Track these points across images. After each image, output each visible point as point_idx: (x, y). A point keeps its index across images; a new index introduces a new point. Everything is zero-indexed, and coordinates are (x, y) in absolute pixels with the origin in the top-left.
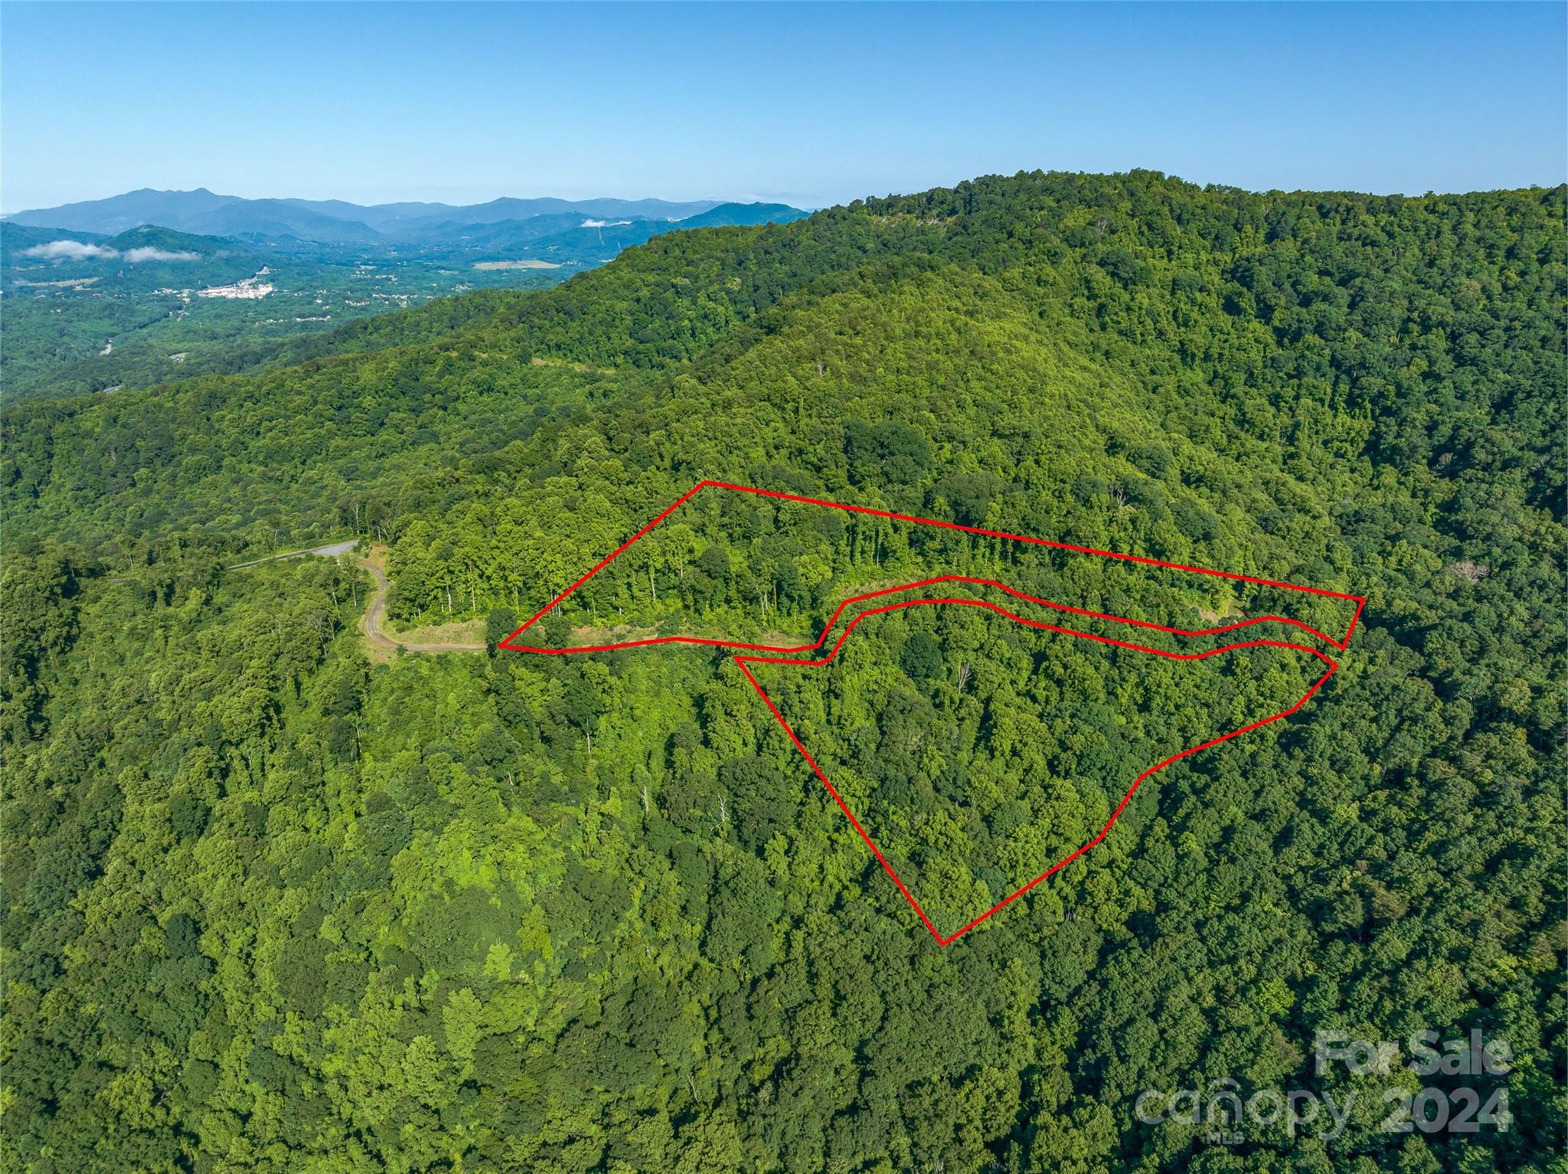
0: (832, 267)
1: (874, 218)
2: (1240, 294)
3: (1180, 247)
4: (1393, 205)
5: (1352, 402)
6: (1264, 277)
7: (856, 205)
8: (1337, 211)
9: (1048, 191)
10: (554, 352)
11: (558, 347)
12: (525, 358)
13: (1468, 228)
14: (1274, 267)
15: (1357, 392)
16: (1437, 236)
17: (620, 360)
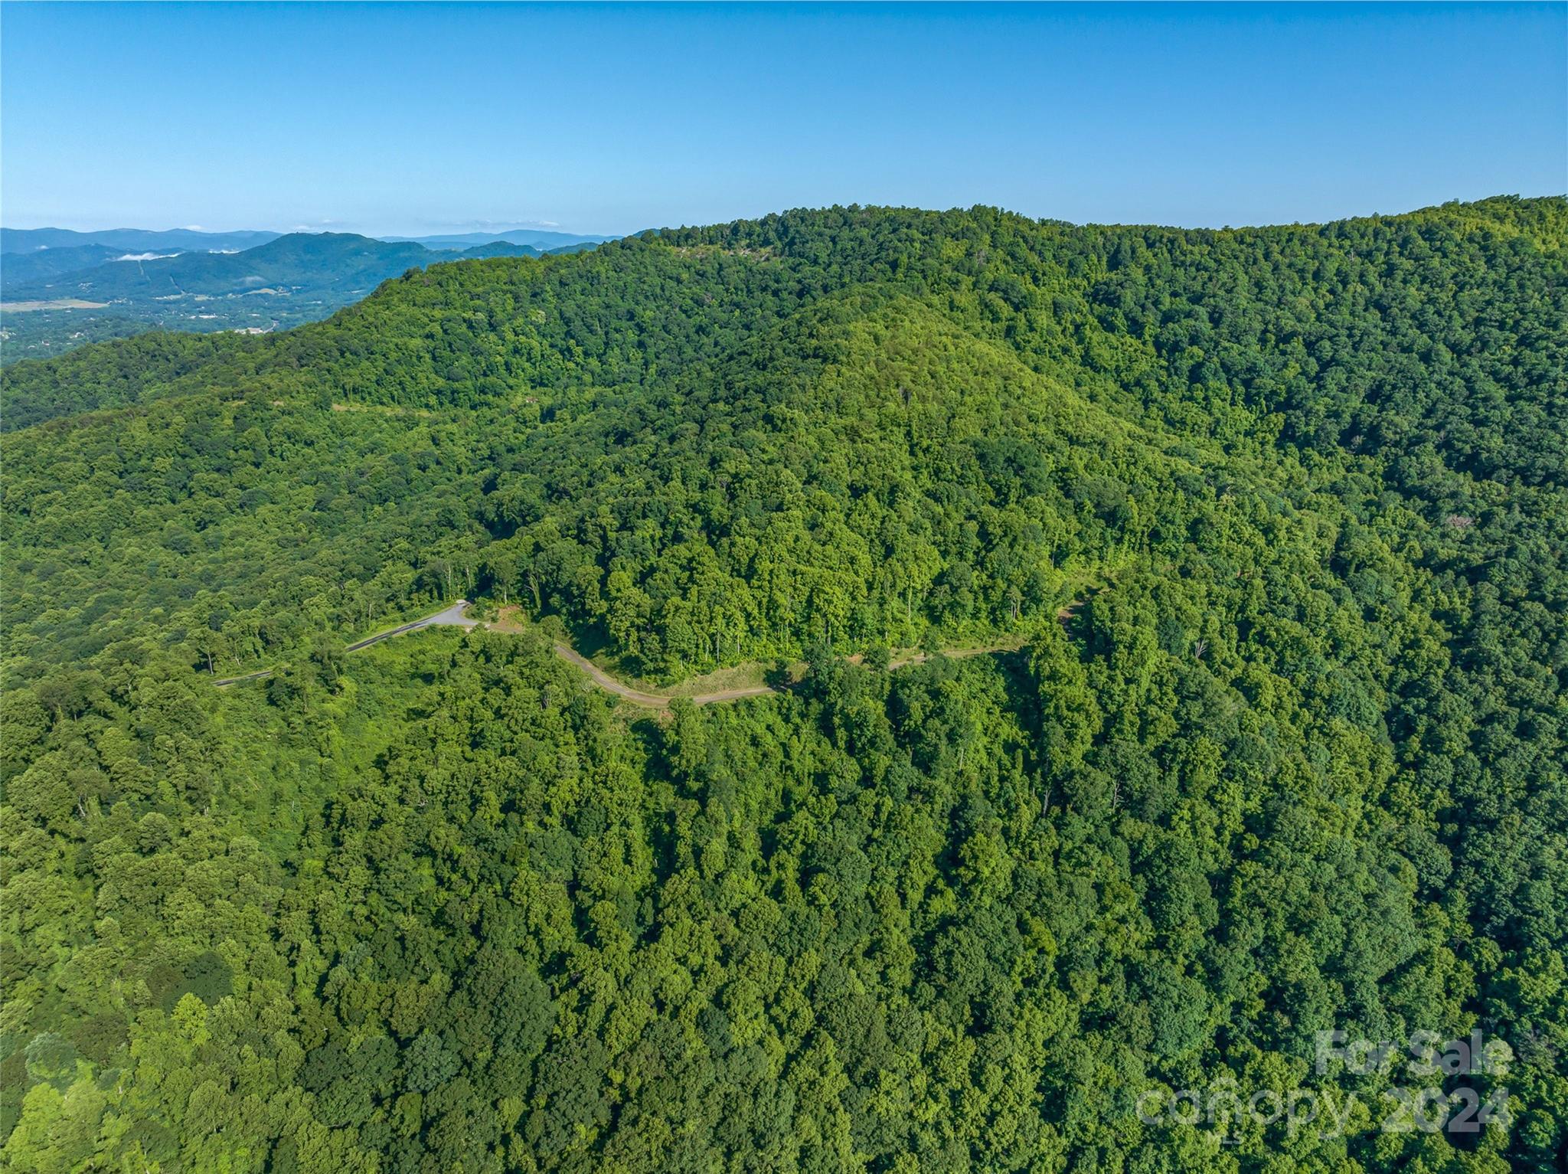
0: (647, 297)
1: (673, 250)
2: (1113, 314)
3: (1044, 274)
4: (1204, 237)
5: (1249, 400)
6: (1128, 299)
7: (646, 236)
8: (1161, 241)
9: (864, 224)
10: (351, 396)
11: (355, 391)
12: (323, 405)
13: (1276, 256)
14: (1134, 290)
15: (1254, 391)
16: (1255, 263)
17: (433, 400)
